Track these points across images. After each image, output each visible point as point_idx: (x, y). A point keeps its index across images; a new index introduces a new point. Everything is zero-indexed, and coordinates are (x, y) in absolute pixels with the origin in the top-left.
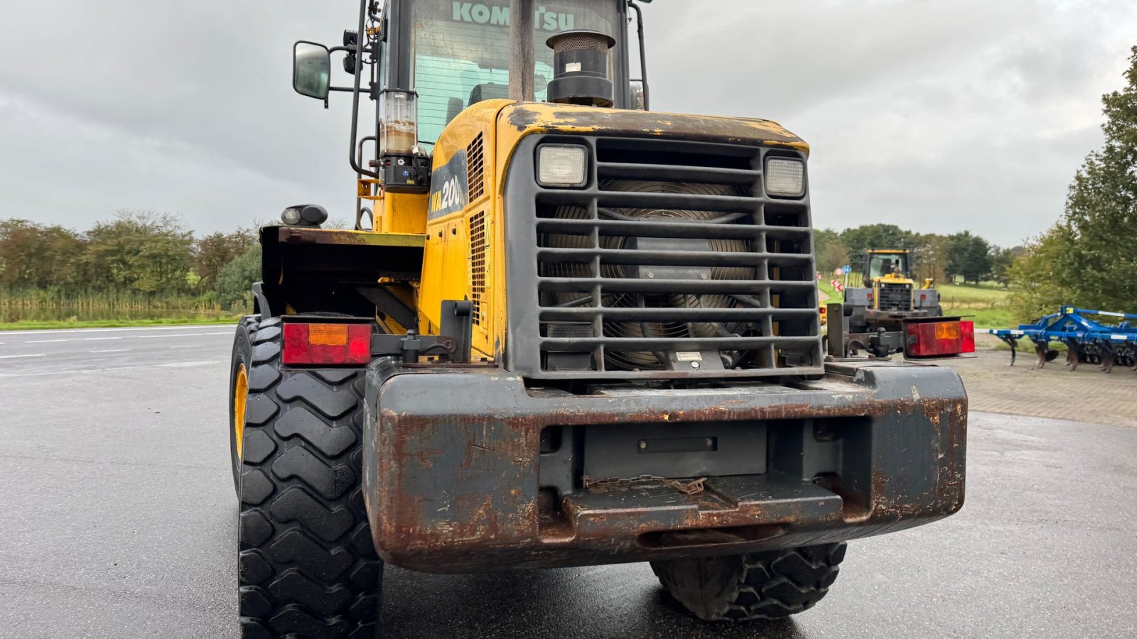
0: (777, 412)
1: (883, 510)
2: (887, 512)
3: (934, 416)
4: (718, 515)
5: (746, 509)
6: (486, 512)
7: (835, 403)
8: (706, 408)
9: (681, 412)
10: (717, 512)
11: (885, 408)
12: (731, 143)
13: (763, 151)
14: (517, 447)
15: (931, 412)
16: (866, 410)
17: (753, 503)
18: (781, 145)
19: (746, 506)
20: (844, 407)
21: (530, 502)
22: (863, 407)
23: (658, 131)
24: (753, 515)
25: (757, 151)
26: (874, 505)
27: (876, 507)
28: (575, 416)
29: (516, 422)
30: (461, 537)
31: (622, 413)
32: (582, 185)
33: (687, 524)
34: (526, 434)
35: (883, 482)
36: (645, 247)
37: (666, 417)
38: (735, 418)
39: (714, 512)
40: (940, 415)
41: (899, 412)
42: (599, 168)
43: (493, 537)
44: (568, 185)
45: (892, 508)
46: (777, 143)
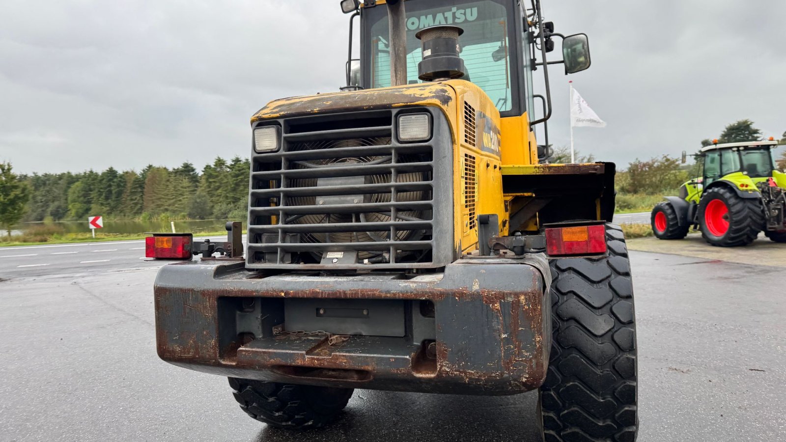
0: (355, 294)
1: (447, 372)
2: (452, 374)
3: (494, 303)
4: (318, 360)
5: (337, 357)
6: (194, 342)
7: (400, 289)
8: (307, 288)
9: (292, 292)
10: (318, 357)
11: (443, 294)
12: (366, 109)
13: (394, 112)
14: (205, 307)
15: (491, 299)
16: (426, 296)
17: (341, 354)
18: (407, 105)
19: (337, 355)
20: (407, 292)
21: (213, 339)
22: (424, 293)
23: (316, 110)
24: (341, 362)
25: (390, 113)
26: (439, 367)
27: (441, 368)
28: (233, 291)
29: (204, 293)
30: (184, 354)
31: (257, 290)
32: (276, 150)
33: (298, 363)
34: (209, 300)
35: (446, 350)
36: (323, 184)
37: (283, 294)
38: (326, 296)
39: (315, 357)
40: (500, 302)
41: (457, 298)
42: (285, 138)
43: (197, 356)
44: (270, 151)
45: (456, 371)
46: (404, 104)
